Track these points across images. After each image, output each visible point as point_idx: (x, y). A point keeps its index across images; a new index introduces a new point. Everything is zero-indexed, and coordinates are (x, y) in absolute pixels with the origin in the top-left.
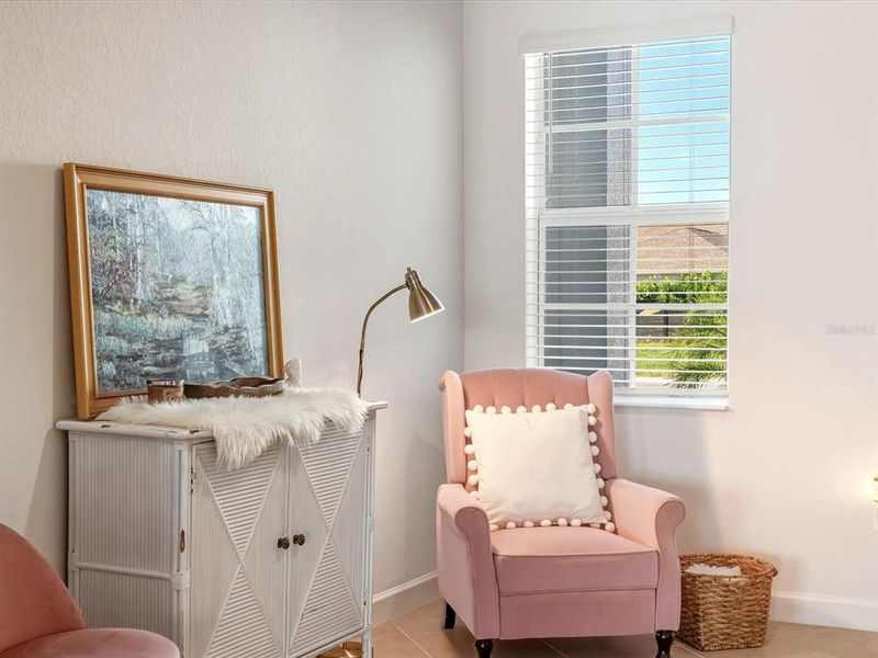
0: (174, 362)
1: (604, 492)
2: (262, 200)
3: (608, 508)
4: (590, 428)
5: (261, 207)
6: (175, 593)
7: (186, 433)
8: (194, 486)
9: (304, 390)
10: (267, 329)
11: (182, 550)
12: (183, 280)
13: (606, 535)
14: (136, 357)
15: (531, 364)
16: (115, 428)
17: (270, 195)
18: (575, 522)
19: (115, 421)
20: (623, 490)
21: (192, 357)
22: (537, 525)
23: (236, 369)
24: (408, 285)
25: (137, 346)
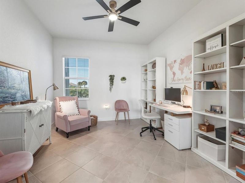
0: (14, 98)
1: (78, 110)
2: (29, 71)
3: (79, 112)
4: (76, 103)
5: (28, 73)
6: (23, 141)
7: (26, 111)
8: (27, 120)
9: (39, 101)
10: (30, 92)
11: (25, 132)
12: (16, 83)
13: (79, 116)
14: (7, 97)
15: (64, 96)
16: (6, 111)
17: (30, 71)
18: (76, 115)
19: (5, 110)
20: (80, 110)
21: (18, 97)
22: (71, 116)
23: (25, 98)
24: (53, 85)
25: (7, 95)
